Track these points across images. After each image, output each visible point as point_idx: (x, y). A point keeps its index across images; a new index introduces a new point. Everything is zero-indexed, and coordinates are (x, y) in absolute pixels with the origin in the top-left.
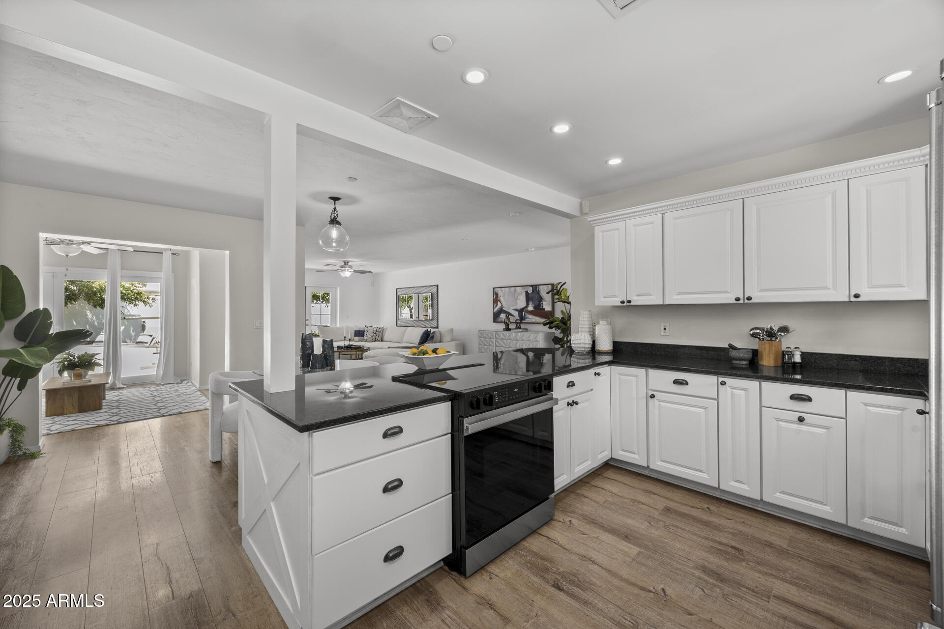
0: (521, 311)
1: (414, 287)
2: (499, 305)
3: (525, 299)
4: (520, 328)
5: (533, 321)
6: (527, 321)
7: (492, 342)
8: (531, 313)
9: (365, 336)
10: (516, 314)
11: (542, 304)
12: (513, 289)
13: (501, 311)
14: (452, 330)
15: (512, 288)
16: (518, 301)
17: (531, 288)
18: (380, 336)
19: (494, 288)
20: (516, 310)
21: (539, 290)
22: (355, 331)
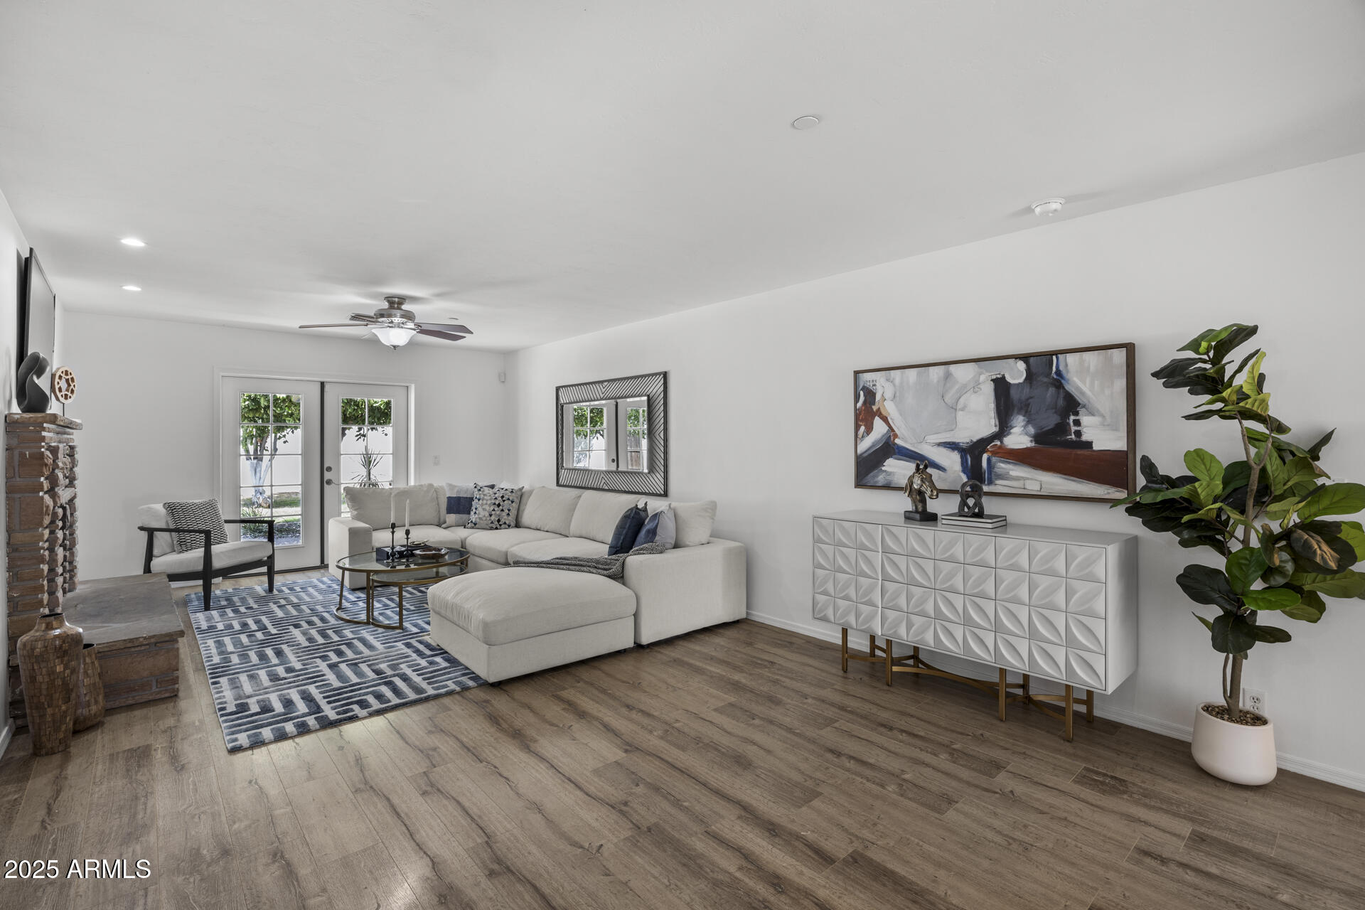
0: (972, 453)
1: (602, 382)
2: (879, 428)
3: (992, 406)
4: (980, 515)
5: (1033, 487)
6: (1000, 486)
7: (869, 562)
8: (1020, 457)
9: (472, 513)
10: (952, 461)
11: (1077, 423)
12: (936, 373)
13: (888, 449)
14: (712, 508)
15: (931, 369)
16: (960, 414)
17: (1021, 366)
18: (513, 513)
19: (857, 373)
20: (952, 446)
21: (1059, 373)
22: (449, 498)
